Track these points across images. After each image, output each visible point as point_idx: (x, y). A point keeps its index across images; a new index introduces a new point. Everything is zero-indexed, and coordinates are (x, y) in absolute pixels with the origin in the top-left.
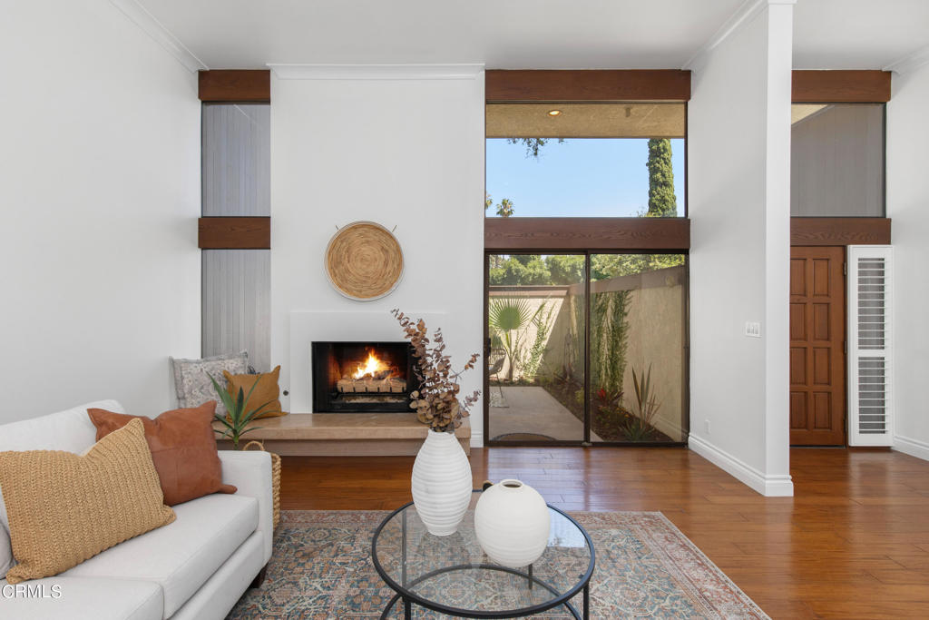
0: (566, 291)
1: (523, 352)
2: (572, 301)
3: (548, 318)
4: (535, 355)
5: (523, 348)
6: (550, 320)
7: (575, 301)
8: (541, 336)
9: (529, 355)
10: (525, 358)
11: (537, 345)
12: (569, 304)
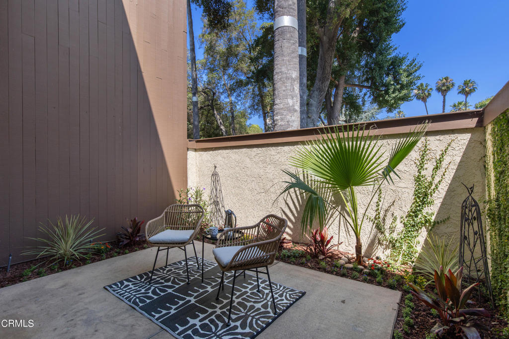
0: (476, 120)
1: (389, 221)
2: (489, 137)
3: (437, 168)
4: (411, 227)
5: (389, 214)
6: (440, 172)
7: (494, 133)
8: (422, 197)
9: (400, 227)
10: (392, 230)
11: (414, 213)
12: (483, 143)
